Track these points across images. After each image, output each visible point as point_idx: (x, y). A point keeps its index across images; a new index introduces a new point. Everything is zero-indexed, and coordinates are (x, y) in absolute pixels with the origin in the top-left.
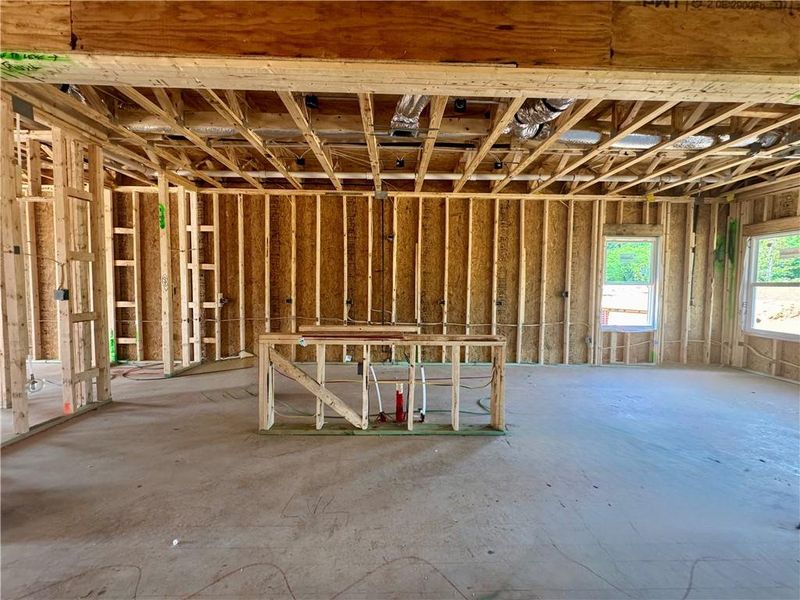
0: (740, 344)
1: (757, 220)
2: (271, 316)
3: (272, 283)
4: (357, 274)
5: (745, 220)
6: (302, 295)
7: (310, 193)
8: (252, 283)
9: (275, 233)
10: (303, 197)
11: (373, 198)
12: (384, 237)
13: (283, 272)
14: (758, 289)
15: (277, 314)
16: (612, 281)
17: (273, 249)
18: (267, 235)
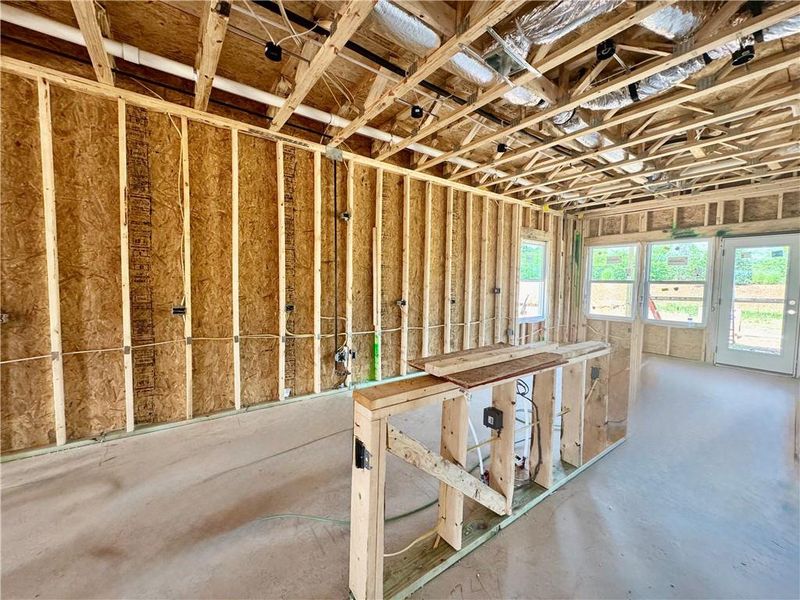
0: (583, 325)
1: (593, 234)
2: (134, 342)
3: (135, 279)
4: (300, 265)
5: (586, 234)
6: (203, 299)
7: (219, 121)
8: (78, 277)
9: (140, 180)
10: (204, 125)
11: (323, 156)
12: (338, 215)
13: (161, 258)
14: (592, 284)
15: (145, 337)
16: (527, 279)
17: (134, 211)
18: (123, 183)
